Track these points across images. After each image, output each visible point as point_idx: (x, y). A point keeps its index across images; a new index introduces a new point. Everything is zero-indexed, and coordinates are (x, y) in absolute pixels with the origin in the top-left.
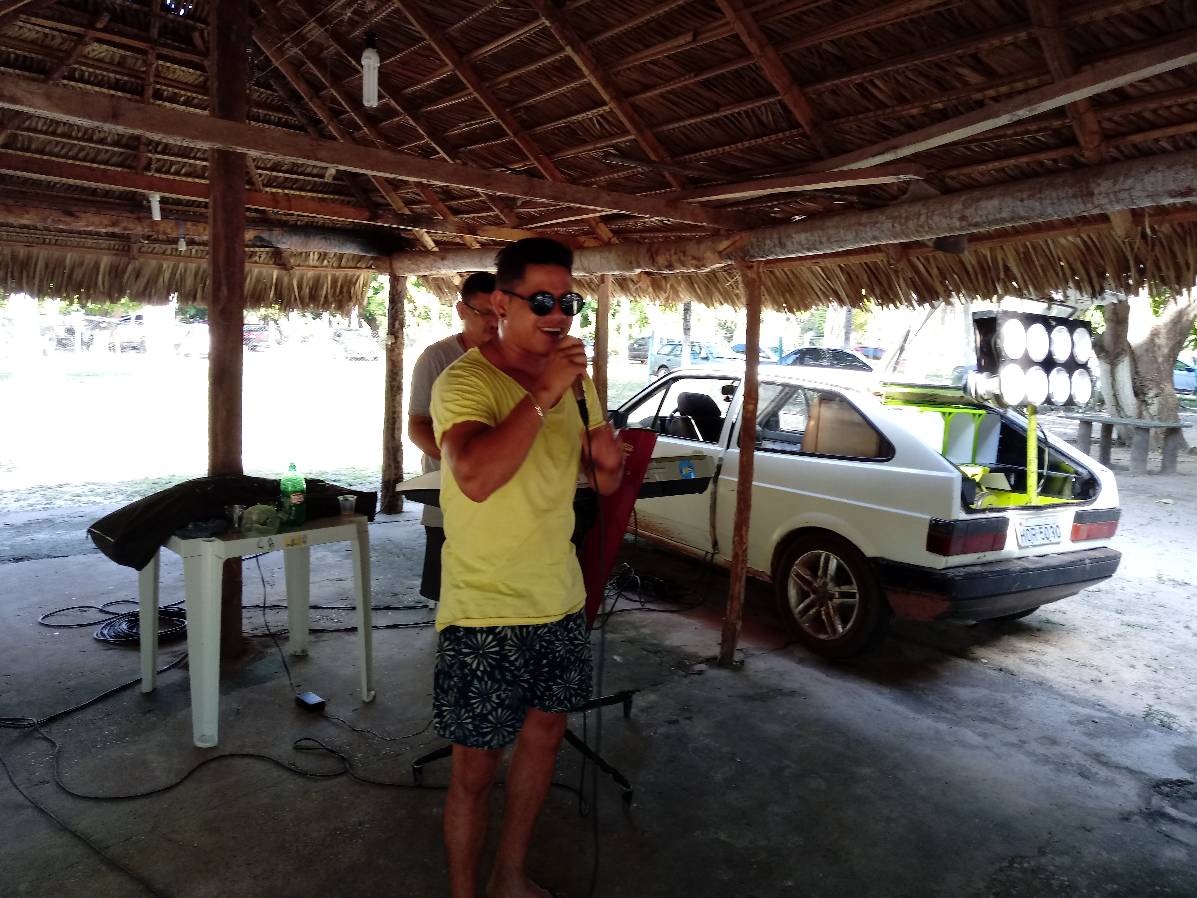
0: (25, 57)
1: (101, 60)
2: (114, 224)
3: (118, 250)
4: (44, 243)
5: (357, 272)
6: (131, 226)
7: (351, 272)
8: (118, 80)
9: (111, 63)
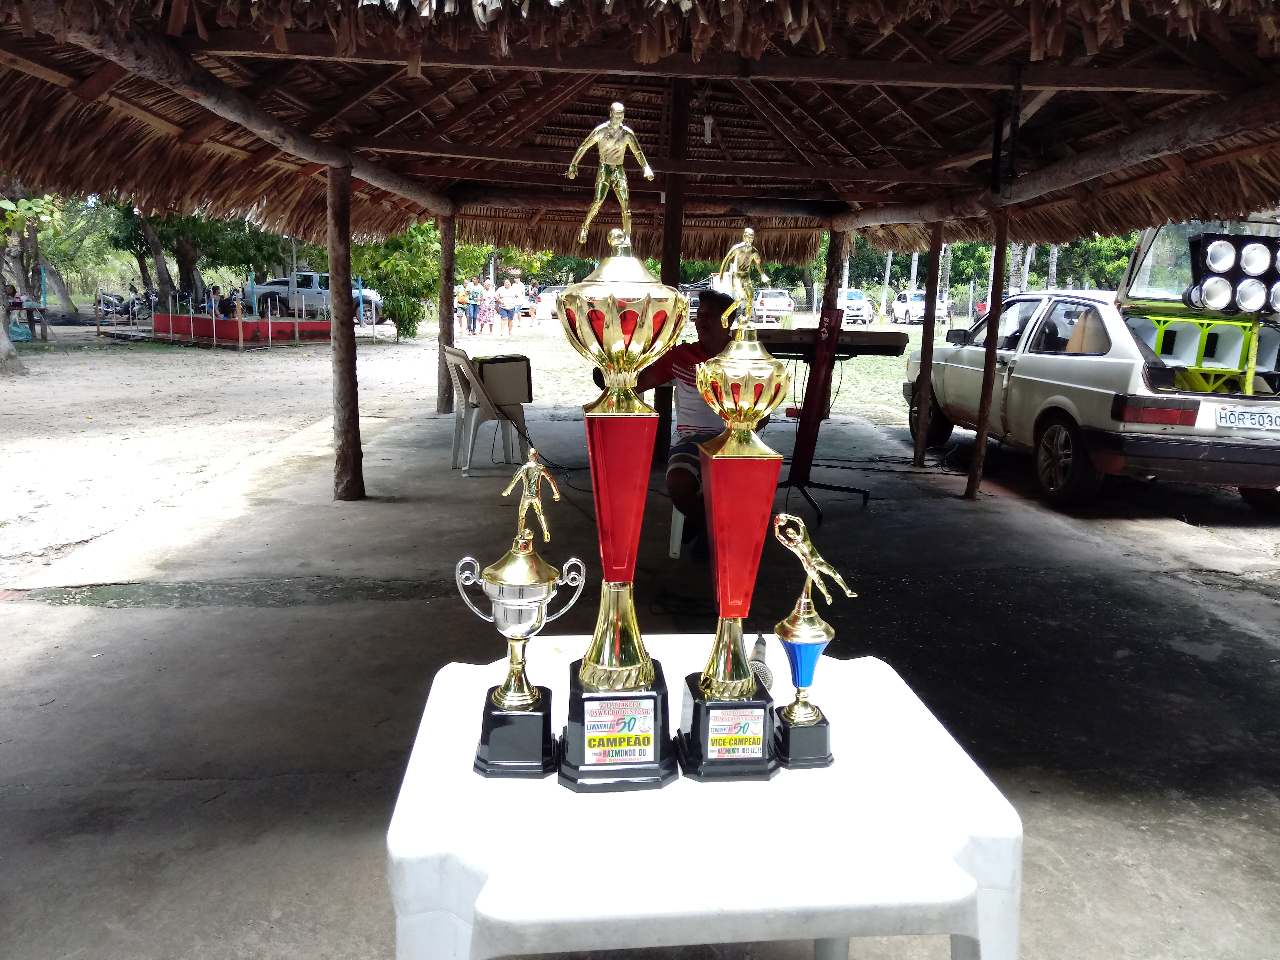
0: (596, 107)
1: (638, 102)
2: (642, 208)
3: (647, 224)
4: (605, 223)
5: (810, 231)
6: (652, 207)
7: (805, 231)
8: (647, 113)
9: (643, 102)
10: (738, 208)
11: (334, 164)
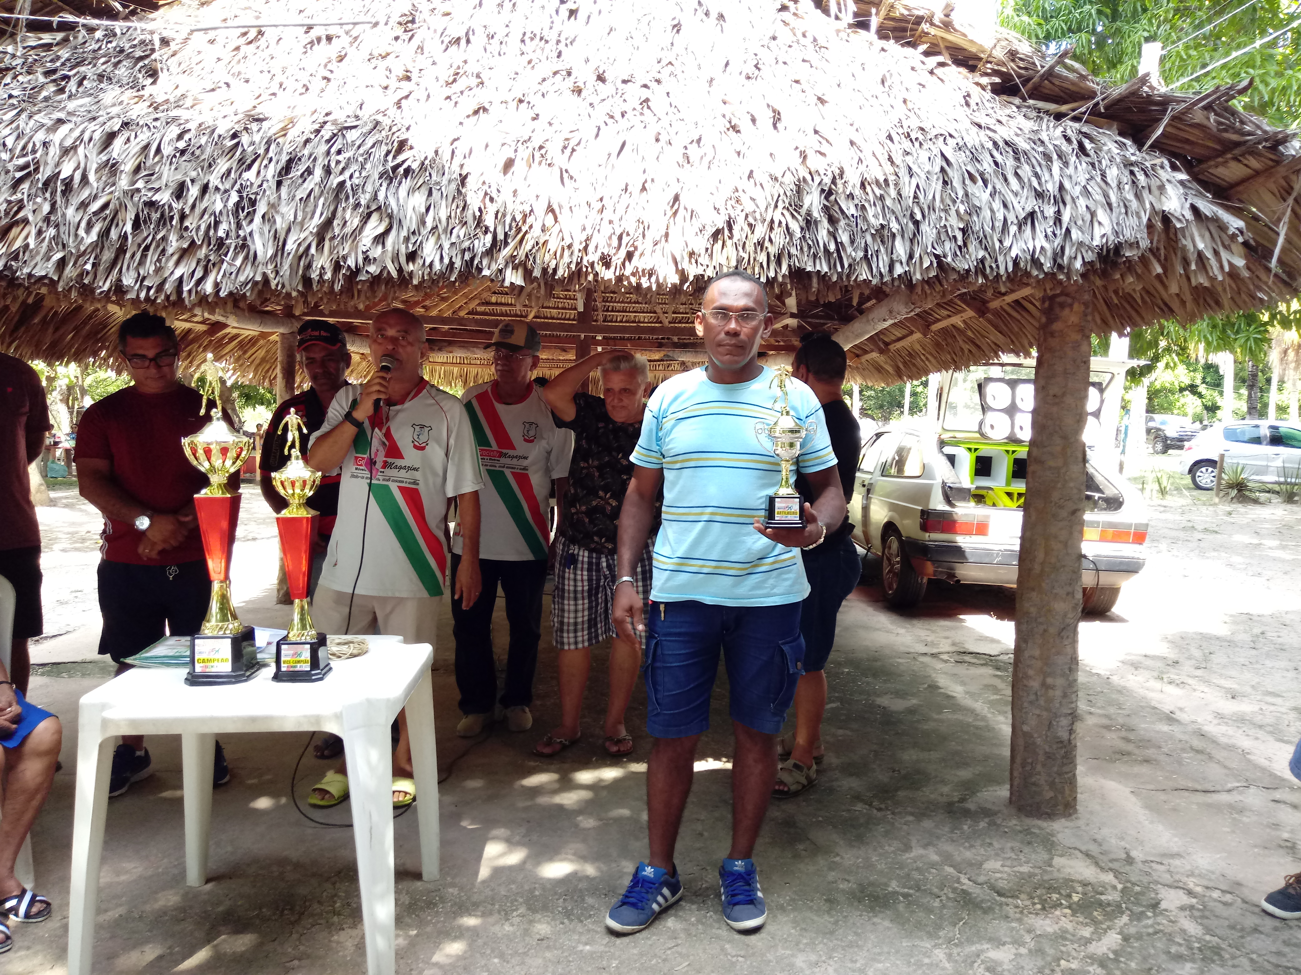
10: (670, 354)
11: (282, 330)
